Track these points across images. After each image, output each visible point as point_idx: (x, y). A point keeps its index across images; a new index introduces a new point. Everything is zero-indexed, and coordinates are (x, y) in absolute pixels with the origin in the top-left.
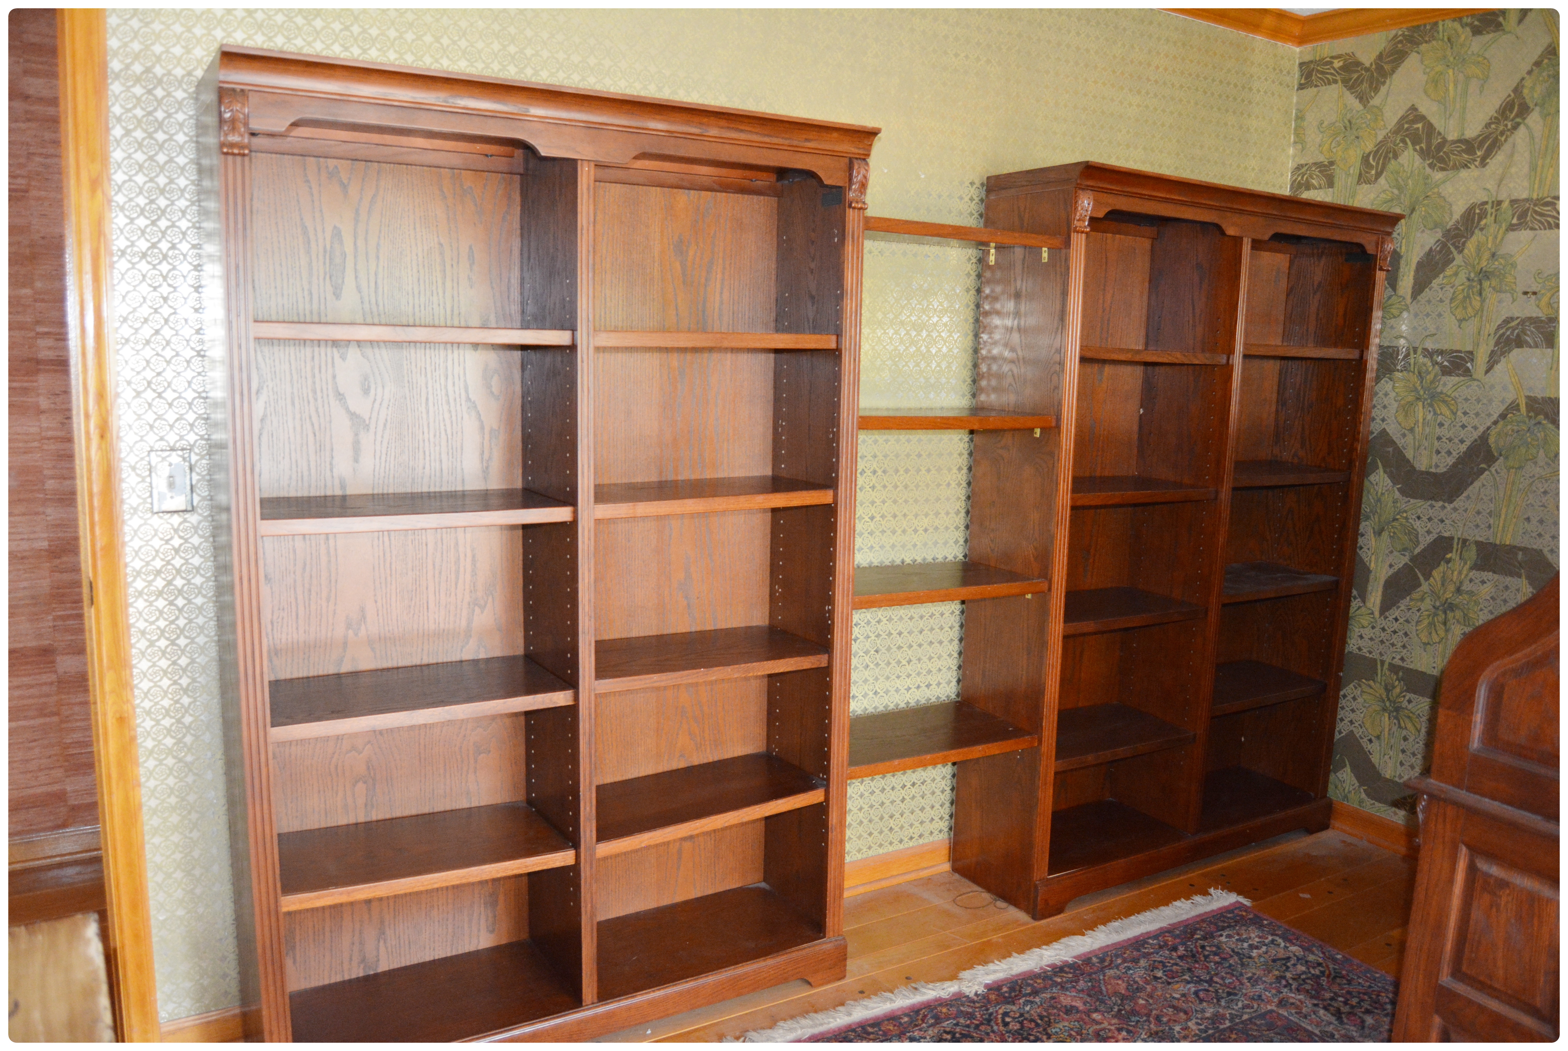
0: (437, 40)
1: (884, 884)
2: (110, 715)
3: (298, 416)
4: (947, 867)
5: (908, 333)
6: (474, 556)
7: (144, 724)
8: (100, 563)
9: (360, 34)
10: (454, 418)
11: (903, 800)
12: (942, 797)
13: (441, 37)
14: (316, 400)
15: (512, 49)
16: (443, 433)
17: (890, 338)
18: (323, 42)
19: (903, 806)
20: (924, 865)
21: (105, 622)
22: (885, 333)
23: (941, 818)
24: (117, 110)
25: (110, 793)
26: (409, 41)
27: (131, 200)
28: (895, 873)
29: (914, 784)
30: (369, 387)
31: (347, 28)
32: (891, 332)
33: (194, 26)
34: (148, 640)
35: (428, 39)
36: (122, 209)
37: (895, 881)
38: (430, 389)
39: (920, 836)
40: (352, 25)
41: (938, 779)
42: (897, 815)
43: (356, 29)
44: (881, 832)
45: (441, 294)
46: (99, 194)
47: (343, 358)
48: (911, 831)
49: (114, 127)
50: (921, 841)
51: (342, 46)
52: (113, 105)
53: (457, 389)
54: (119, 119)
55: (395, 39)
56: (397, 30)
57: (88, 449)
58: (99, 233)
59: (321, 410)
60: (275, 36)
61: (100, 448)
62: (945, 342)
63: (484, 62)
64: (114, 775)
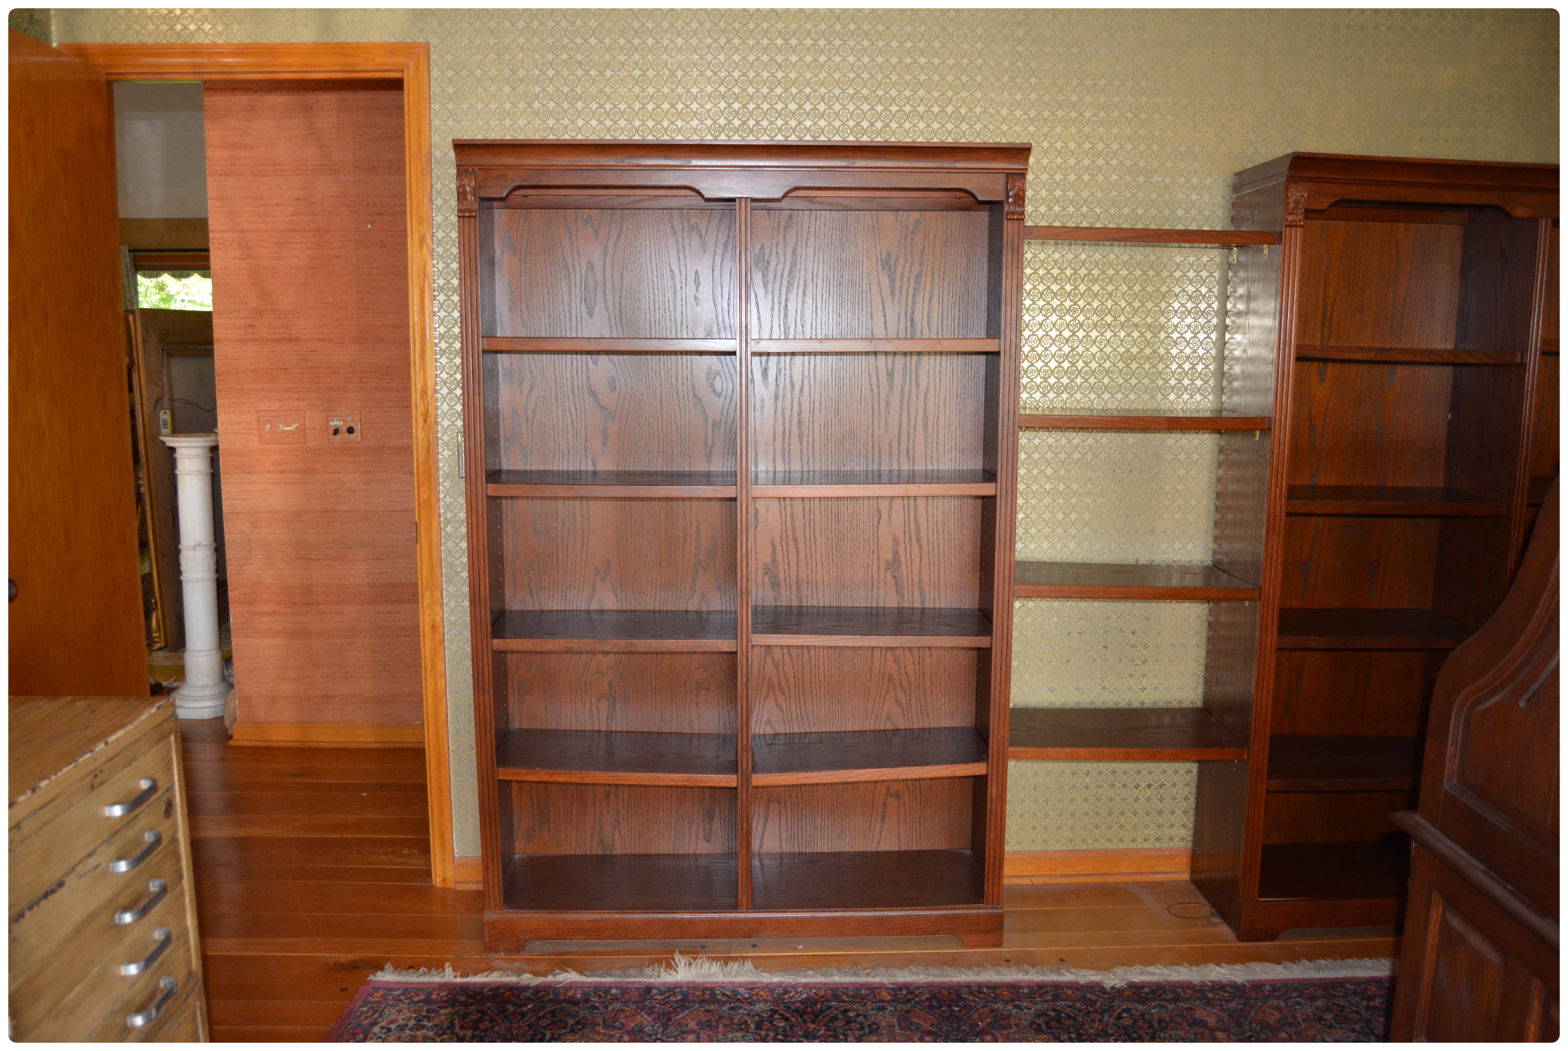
0: (673, 106)
1: (1109, 879)
2: (427, 623)
3: (560, 409)
4: (1186, 876)
5: (1142, 335)
6: (698, 526)
7: (449, 632)
8: (422, 512)
9: (611, 109)
10: (683, 412)
11: (1137, 800)
12: (1185, 804)
13: (677, 103)
14: (574, 396)
15: (736, 106)
16: (674, 423)
17: (1122, 341)
18: (583, 119)
19: (1136, 805)
20: (1160, 869)
21: (425, 555)
22: (1115, 335)
23: (1184, 826)
24: (438, 186)
25: (426, 681)
26: (650, 110)
27: (447, 250)
28: (1124, 870)
29: (1149, 786)
30: (615, 386)
31: (601, 106)
32: (1122, 334)
33: (490, 119)
34: (455, 571)
35: (666, 106)
36: (442, 257)
37: (1121, 879)
38: (663, 388)
39: (1158, 839)
40: (605, 103)
41: (1180, 785)
42: (1129, 814)
43: (608, 106)
44: (1109, 827)
45: (672, 312)
46: (425, 248)
47: (595, 363)
48: (1146, 832)
49: (436, 200)
50: (1158, 845)
51: (598, 120)
52: (436, 183)
53: (685, 388)
54: (439, 193)
55: (639, 110)
56: (640, 103)
57: (416, 430)
58: (424, 275)
59: (578, 404)
60: (548, 119)
61: (423, 429)
62: (1188, 343)
63: (712, 119)
64: (429, 667)
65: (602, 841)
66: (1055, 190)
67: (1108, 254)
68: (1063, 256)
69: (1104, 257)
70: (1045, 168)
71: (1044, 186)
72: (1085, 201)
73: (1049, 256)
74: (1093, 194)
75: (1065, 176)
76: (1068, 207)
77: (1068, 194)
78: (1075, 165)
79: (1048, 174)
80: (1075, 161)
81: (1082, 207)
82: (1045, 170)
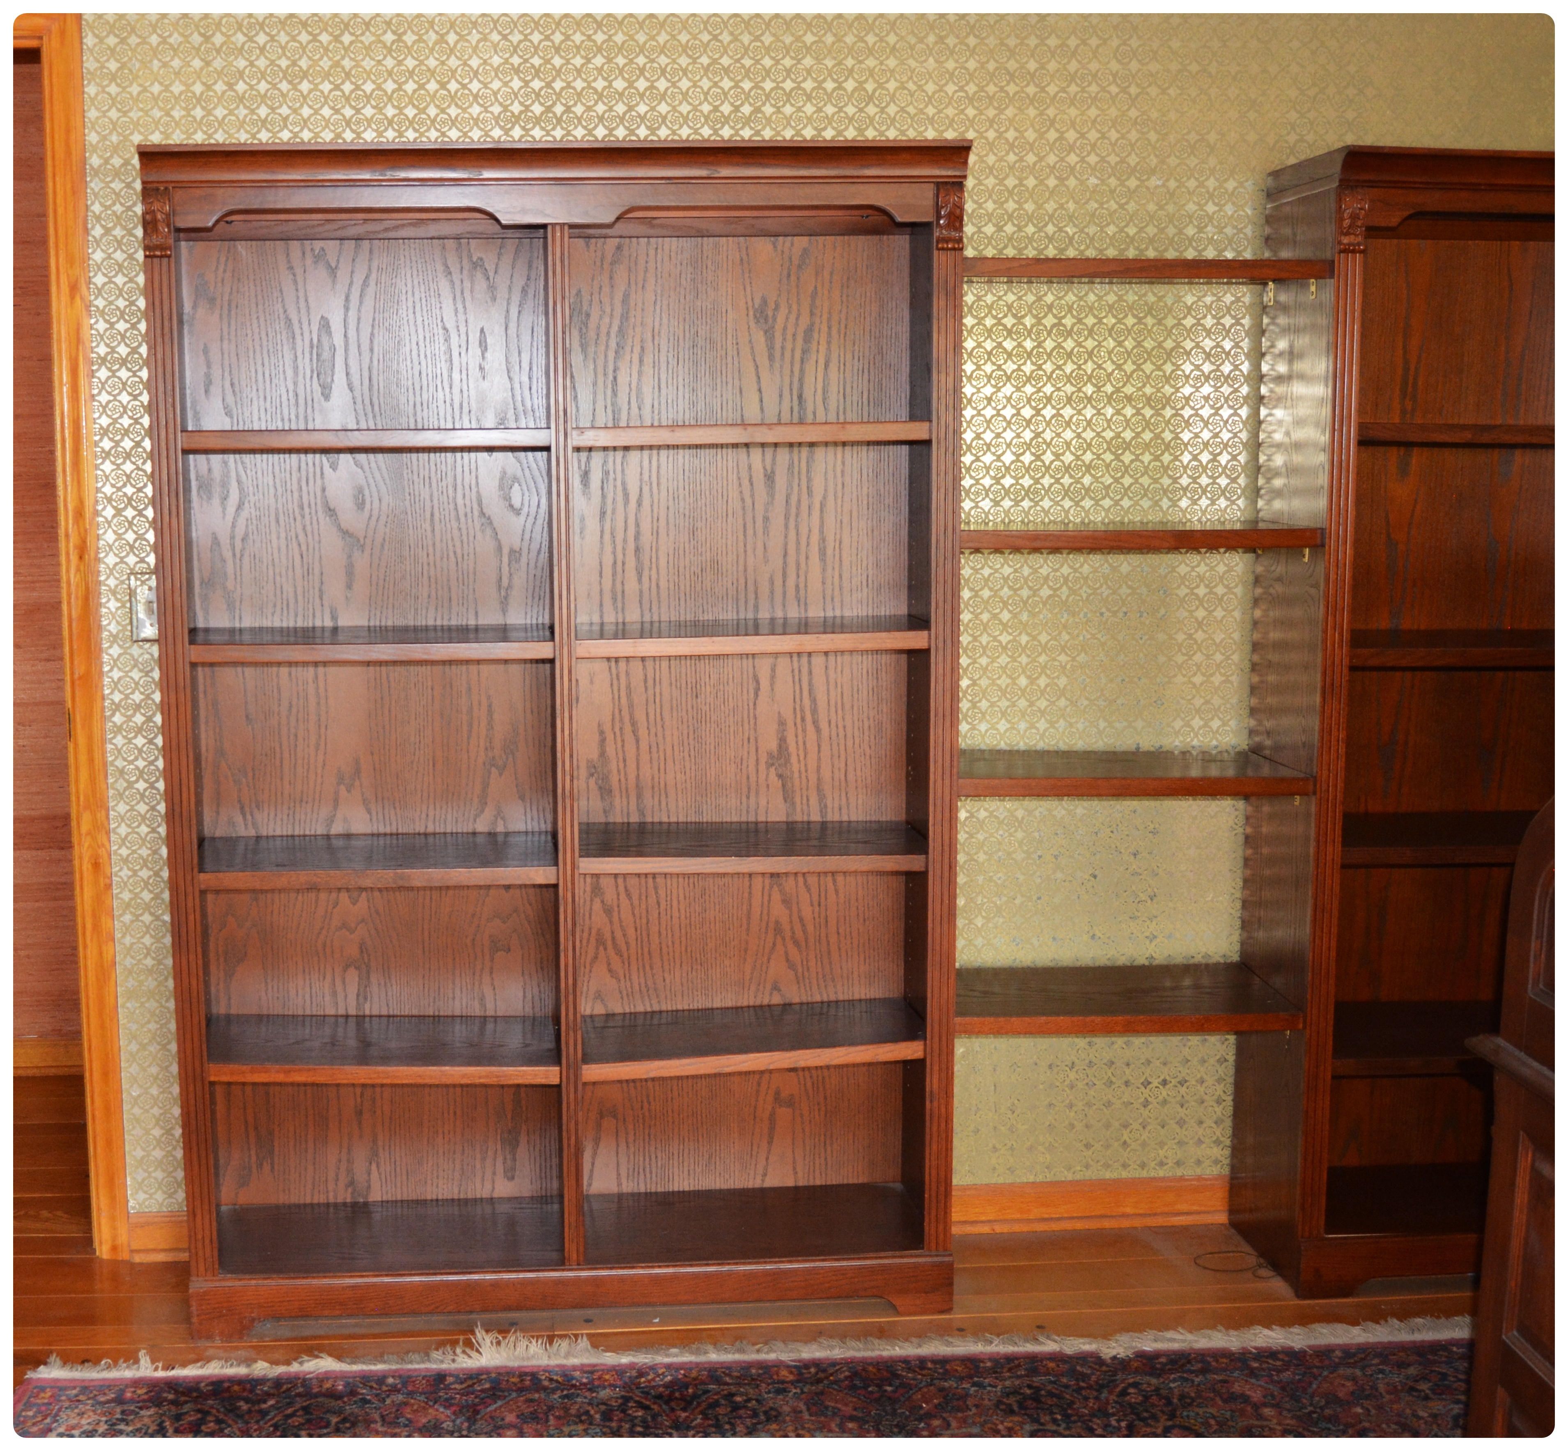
0: (443, 85)
1: (1107, 1224)
2: (86, 860)
3: (283, 535)
4: (1222, 1218)
5: (1138, 412)
6: (490, 706)
7: (121, 874)
8: (78, 693)
9: (352, 92)
10: (465, 538)
11: (1146, 1104)
12: (1218, 1109)
13: (448, 82)
14: (303, 517)
15: (536, 84)
16: (452, 555)
17: (1109, 421)
18: (310, 107)
19: (1145, 1113)
20: (1184, 1207)
21: (83, 758)
22: (1099, 413)
23: (1217, 1142)
24: (96, 208)
25: (85, 947)
26: (410, 92)
27: (111, 303)
28: (1129, 1210)
29: (1164, 1083)
30: (364, 500)
31: (337, 87)
32: (1109, 411)
33: (172, 108)
34: (127, 781)
35: (432, 86)
36: (102, 313)
37: (1125, 1223)
38: (435, 502)
39: (1178, 1163)
40: (343, 83)
41: (1210, 1081)
42: (1135, 1126)
43: (347, 87)
44: (1107, 1147)
45: (447, 389)
46: (78, 299)
47: (334, 467)
48: (1162, 1153)
49: (93, 228)
50: (1179, 1172)
51: (332, 108)
52: (93, 203)
53: (468, 502)
54: (98, 218)
55: (393, 92)
56: (395, 81)
57: (68, 571)
58: (77, 339)
59: (309, 528)
60: (258, 107)
61: (78, 570)
62: (1206, 423)
63: (501, 104)
64: (89, 926)
65: (351, 1183)
66: (1006, 201)
67: (1086, 294)
68: (1020, 298)
69: (1081, 298)
70: (991, 169)
71: (990, 196)
72: (1051, 217)
73: (1000, 298)
74: (1061, 207)
75: (1021, 180)
76: (1026, 225)
77: (1026, 206)
78: (1035, 164)
79: (996, 177)
80: (1035, 159)
81: (1046, 225)
82: (991, 173)
